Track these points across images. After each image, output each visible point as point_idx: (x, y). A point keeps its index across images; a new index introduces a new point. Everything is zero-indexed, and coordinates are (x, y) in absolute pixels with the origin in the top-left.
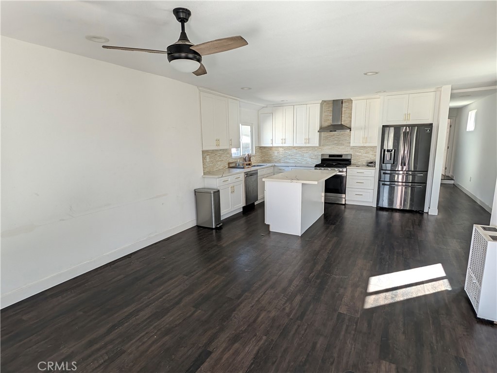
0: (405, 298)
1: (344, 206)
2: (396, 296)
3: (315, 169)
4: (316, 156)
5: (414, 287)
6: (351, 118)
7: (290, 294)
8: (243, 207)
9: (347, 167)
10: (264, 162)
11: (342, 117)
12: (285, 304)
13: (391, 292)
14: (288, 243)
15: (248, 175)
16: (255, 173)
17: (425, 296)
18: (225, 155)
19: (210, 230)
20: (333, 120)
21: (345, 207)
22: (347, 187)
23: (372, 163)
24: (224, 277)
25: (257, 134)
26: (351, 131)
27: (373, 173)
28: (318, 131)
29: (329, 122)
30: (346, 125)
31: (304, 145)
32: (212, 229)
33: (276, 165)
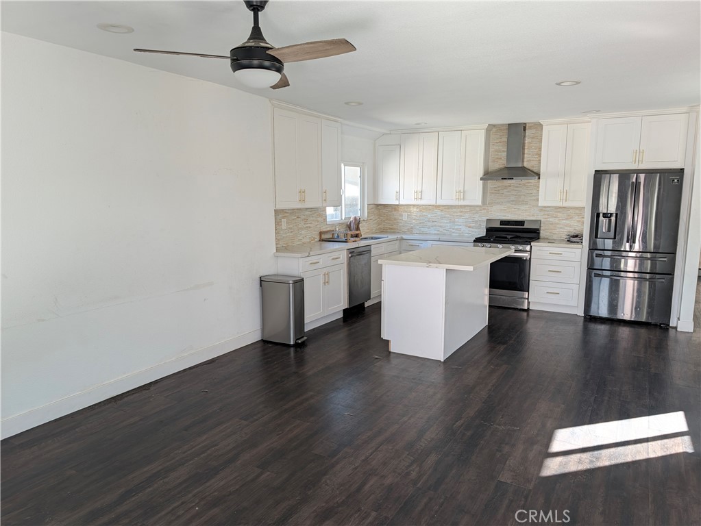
0: (613, 462)
1: (525, 314)
2: (598, 459)
3: (474, 246)
4: (476, 222)
5: (630, 447)
6: (540, 155)
7: (419, 451)
8: (344, 310)
9: (532, 244)
10: (383, 231)
11: (524, 154)
12: (409, 466)
13: (591, 453)
14: (421, 372)
15: (354, 254)
16: (366, 251)
17: (648, 461)
18: (314, 218)
19: (285, 348)
20: (508, 160)
21: (528, 315)
22: (531, 279)
23: (576, 236)
24: (308, 424)
25: (372, 182)
26: (539, 178)
27: (578, 255)
28: (481, 179)
29: (500, 163)
30: (531, 169)
31: (456, 203)
32: (289, 346)
33: (404, 237)
